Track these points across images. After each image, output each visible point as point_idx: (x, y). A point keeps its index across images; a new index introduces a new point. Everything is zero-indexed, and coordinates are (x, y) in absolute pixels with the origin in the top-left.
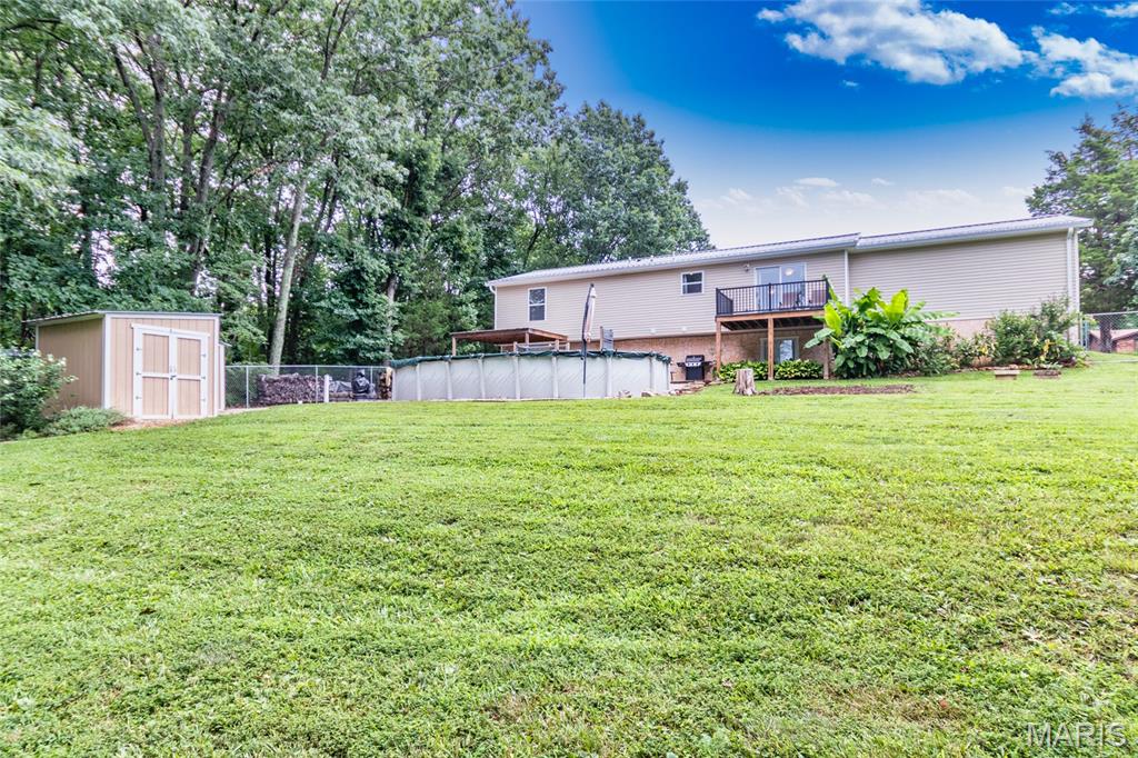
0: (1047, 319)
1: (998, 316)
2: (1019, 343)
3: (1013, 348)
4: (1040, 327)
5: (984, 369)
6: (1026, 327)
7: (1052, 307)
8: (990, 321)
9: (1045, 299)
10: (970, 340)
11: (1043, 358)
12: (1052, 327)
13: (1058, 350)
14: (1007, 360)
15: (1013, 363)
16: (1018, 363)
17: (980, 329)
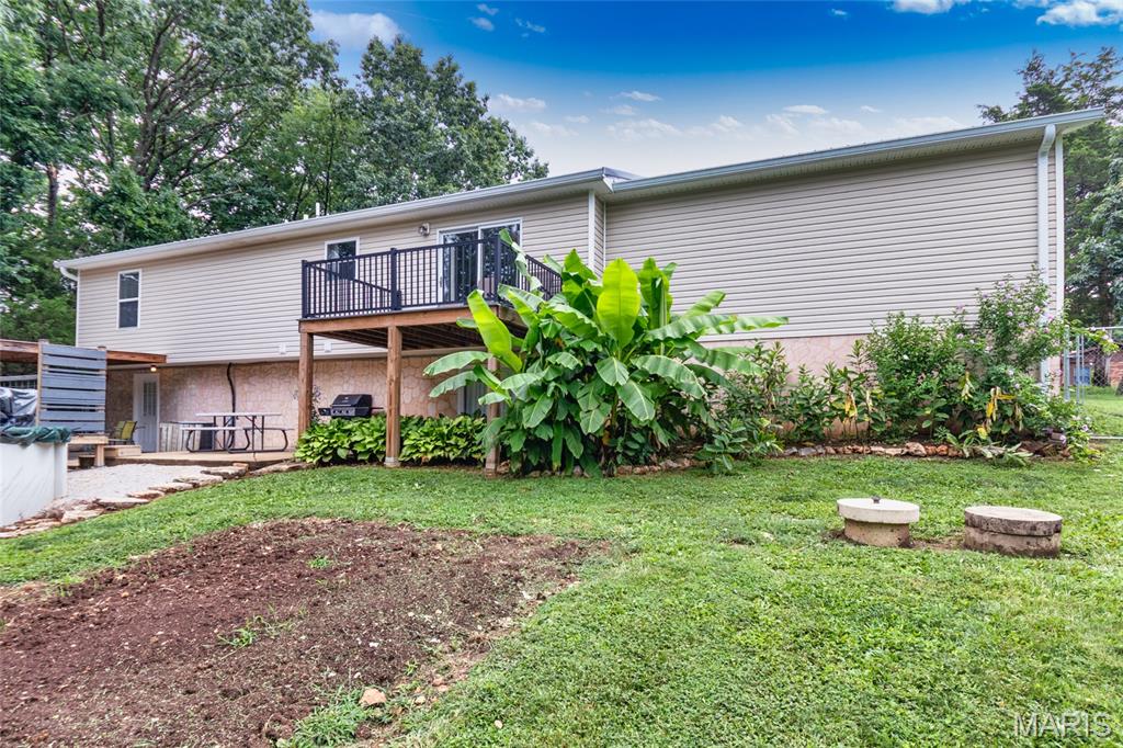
0: (991, 337)
1: (882, 329)
2: (928, 391)
3: (916, 403)
4: (976, 354)
5: (848, 448)
6: (944, 357)
7: (1003, 307)
8: (866, 341)
9: (989, 291)
10: (820, 381)
11: (983, 432)
12: (1003, 357)
13: (1019, 412)
14: (902, 428)
15: (913, 438)
16: (924, 436)
17: (841, 354)
